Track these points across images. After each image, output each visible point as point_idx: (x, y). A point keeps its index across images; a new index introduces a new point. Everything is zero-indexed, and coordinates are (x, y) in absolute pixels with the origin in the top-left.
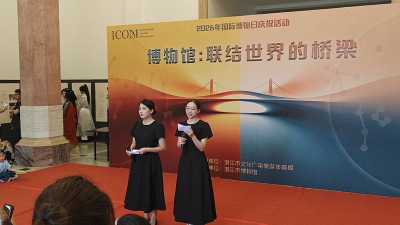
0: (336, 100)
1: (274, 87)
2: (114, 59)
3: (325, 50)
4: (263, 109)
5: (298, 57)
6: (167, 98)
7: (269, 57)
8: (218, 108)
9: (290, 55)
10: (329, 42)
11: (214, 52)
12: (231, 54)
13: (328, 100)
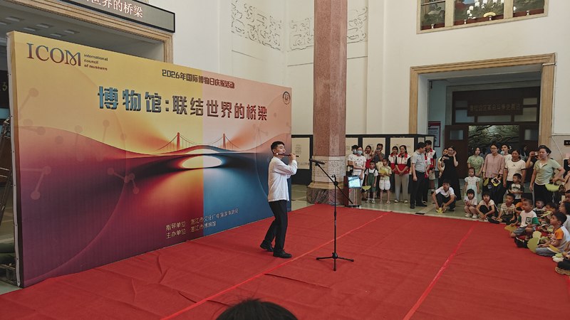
0: (259, 151)
1: (226, 141)
2: (34, 92)
3: (253, 113)
4: (219, 162)
5: (240, 116)
6: (129, 157)
7: (222, 114)
8: (185, 164)
9: (235, 114)
10: (255, 107)
11: (180, 103)
12: (195, 107)
13: (254, 152)
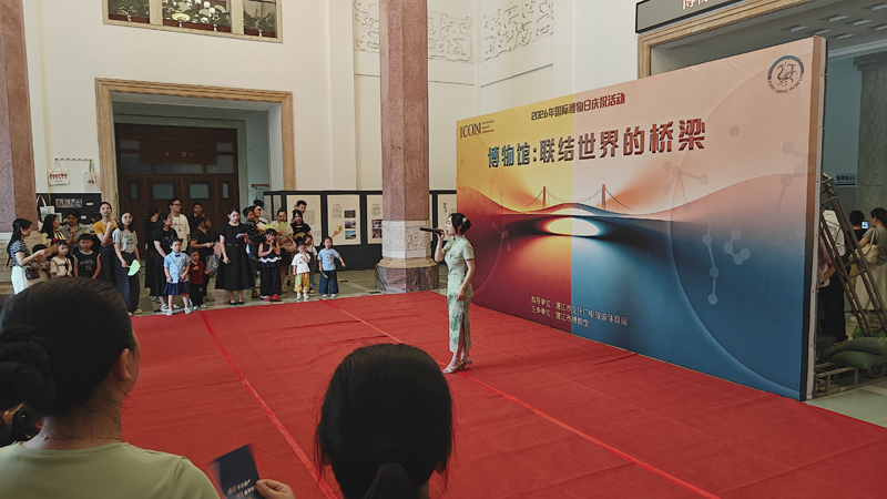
0: (677, 218)
1: (607, 197)
2: (462, 160)
3: (666, 139)
4: (595, 230)
5: (635, 150)
6: (505, 213)
7: (602, 152)
8: (551, 227)
9: (625, 149)
10: (670, 125)
12: (563, 150)
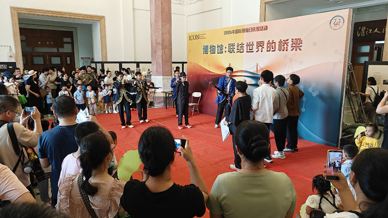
1: (259, 68)
2: (190, 50)
3: (285, 46)
5: (272, 50)
6: (211, 74)
7: (257, 50)
9: (267, 49)
10: (288, 40)
11: (232, 47)
12: (239, 48)
